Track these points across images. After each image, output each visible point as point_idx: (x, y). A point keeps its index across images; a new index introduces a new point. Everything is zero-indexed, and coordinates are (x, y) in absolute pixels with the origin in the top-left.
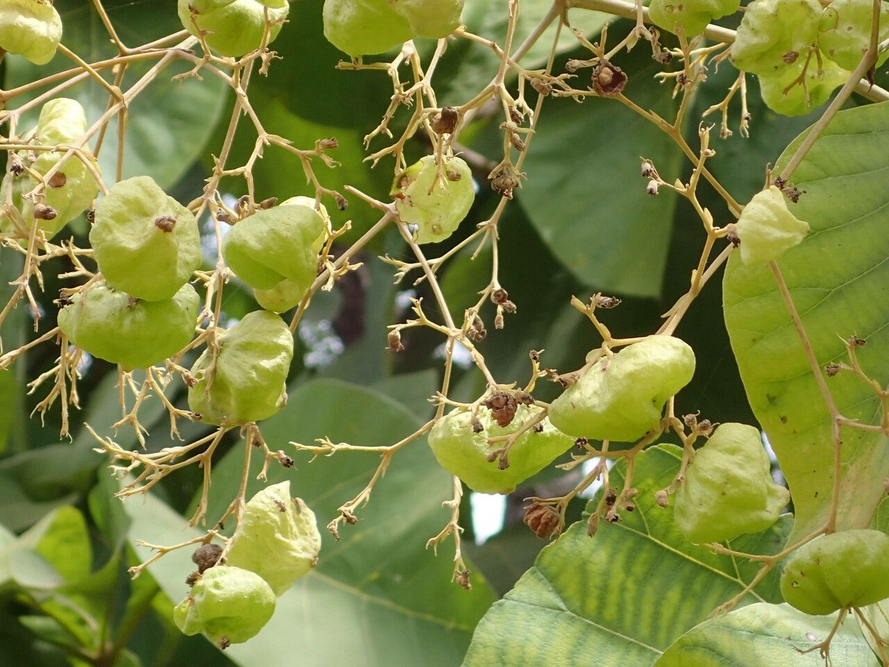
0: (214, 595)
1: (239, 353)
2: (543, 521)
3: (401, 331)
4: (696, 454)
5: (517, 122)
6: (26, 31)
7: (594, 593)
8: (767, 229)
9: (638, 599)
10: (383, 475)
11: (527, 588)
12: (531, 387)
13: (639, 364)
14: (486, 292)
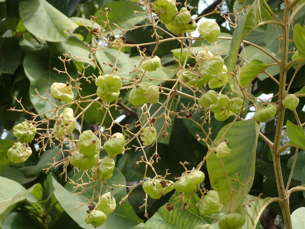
0: (94, 216)
1: (103, 165)
2: (170, 208)
3: (139, 163)
4: (205, 197)
5: (168, 122)
6: (67, 97)
7: (170, 218)
8: (223, 151)
9: (179, 220)
10: (131, 192)
11: (156, 216)
12: (165, 176)
13: (194, 177)
14: (154, 154)
